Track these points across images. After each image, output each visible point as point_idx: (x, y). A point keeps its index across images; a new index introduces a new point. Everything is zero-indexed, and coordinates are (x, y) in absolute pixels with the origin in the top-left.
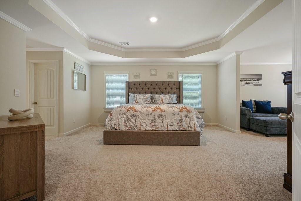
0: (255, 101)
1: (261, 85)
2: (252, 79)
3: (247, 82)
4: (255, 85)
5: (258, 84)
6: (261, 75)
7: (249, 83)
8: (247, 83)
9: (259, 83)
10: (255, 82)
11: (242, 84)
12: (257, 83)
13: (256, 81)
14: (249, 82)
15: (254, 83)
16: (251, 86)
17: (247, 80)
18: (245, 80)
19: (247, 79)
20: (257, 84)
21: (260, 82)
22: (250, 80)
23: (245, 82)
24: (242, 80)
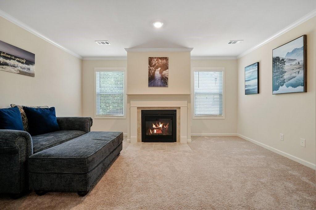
0: (25, 108)
1: (32, 75)
2: (13, 57)
3: (1, 59)
4: (21, 73)
5: (28, 71)
7: (6, 64)
9: (29, 69)
10: (20, 64)
12: (24, 69)
13: (22, 63)
14: (8, 61)
15: (19, 68)
16: (11, 72)
17: (1, 56)
20: (25, 71)
21: (32, 68)
22: (10, 59)
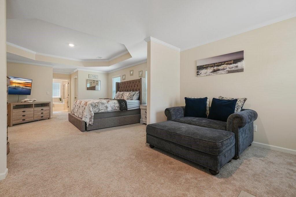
1: (242, 70)
2: (223, 63)
3: (215, 68)
4: (229, 72)
5: (236, 69)
6: (242, 52)
8: (214, 71)
9: (237, 67)
11: (208, 73)
13: (231, 64)
16: (222, 74)
17: (215, 66)
18: (212, 66)
19: (214, 64)
20: (233, 69)
21: (240, 65)
22: (220, 65)
23: (211, 69)
24: (208, 67)
